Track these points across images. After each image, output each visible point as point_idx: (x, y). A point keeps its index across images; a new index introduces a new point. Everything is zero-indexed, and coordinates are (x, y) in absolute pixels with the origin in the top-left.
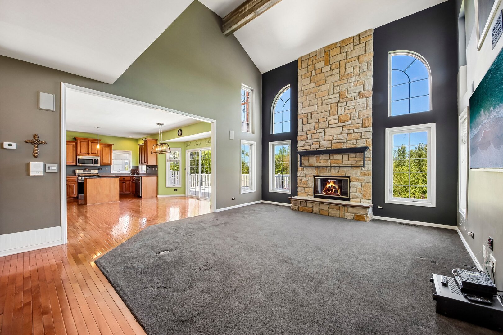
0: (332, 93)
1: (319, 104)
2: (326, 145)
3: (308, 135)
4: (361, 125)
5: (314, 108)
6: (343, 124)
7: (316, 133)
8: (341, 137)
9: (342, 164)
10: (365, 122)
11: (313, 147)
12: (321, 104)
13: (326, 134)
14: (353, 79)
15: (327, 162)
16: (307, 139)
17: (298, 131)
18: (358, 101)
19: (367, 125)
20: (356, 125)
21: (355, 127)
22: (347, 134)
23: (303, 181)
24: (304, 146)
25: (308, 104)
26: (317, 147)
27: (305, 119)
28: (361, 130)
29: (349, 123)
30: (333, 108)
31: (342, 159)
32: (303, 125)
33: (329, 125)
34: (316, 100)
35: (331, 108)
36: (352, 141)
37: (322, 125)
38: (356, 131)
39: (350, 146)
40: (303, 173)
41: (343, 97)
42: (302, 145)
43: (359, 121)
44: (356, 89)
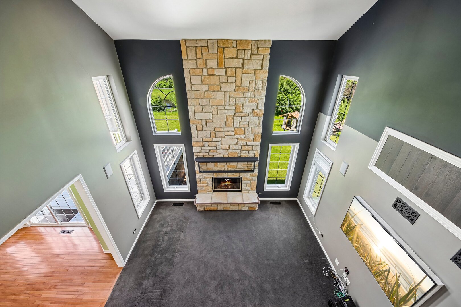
0: (227, 104)
1: (215, 113)
2: (222, 153)
3: (204, 142)
4: (252, 139)
5: (209, 116)
6: (239, 137)
7: (213, 141)
8: (237, 147)
9: (237, 168)
10: (256, 138)
11: (210, 154)
12: (216, 113)
13: (223, 143)
14: (248, 95)
15: (224, 166)
16: (204, 146)
17: (192, 137)
18: (252, 118)
19: (257, 140)
20: (249, 139)
21: (248, 140)
22: (242, 145)
23: (203, 182)
24: (201, 152)
25: (202, 110)
26: (215, 154)
27: (199, 127)
28: (253, 143)
29: (243, 136)
30: (229, 120)
31: (237, 165)
32: (197, 131)
33: (225, 135)
34: (211, 107)
35: (227, 119)
36: (245, 151)
37: (218, 134)
38: (248, 143)
39: (243, 155)
40: (202, 175)
41: (238, 110)
42: (199, 151)
43: (251, 136)
44: (251, 106)
